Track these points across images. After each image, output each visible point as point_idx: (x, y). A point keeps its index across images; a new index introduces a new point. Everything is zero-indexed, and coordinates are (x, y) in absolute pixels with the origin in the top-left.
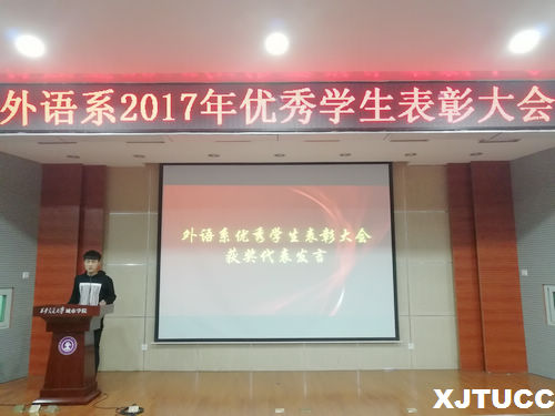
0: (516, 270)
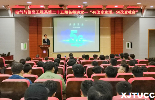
0: (122, 39)
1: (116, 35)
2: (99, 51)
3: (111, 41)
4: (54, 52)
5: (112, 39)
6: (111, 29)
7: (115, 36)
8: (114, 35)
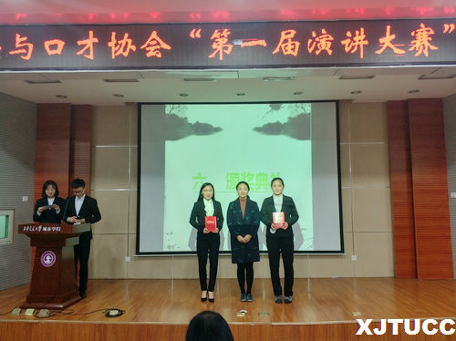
0: (446, 192)
1: (416, 176)
2: (342, 251)
3: (395, 205)
4: (138, 252)
5: (394, 194)
6: (390, 151)
7: (410, 182)
8: (403, 178)
